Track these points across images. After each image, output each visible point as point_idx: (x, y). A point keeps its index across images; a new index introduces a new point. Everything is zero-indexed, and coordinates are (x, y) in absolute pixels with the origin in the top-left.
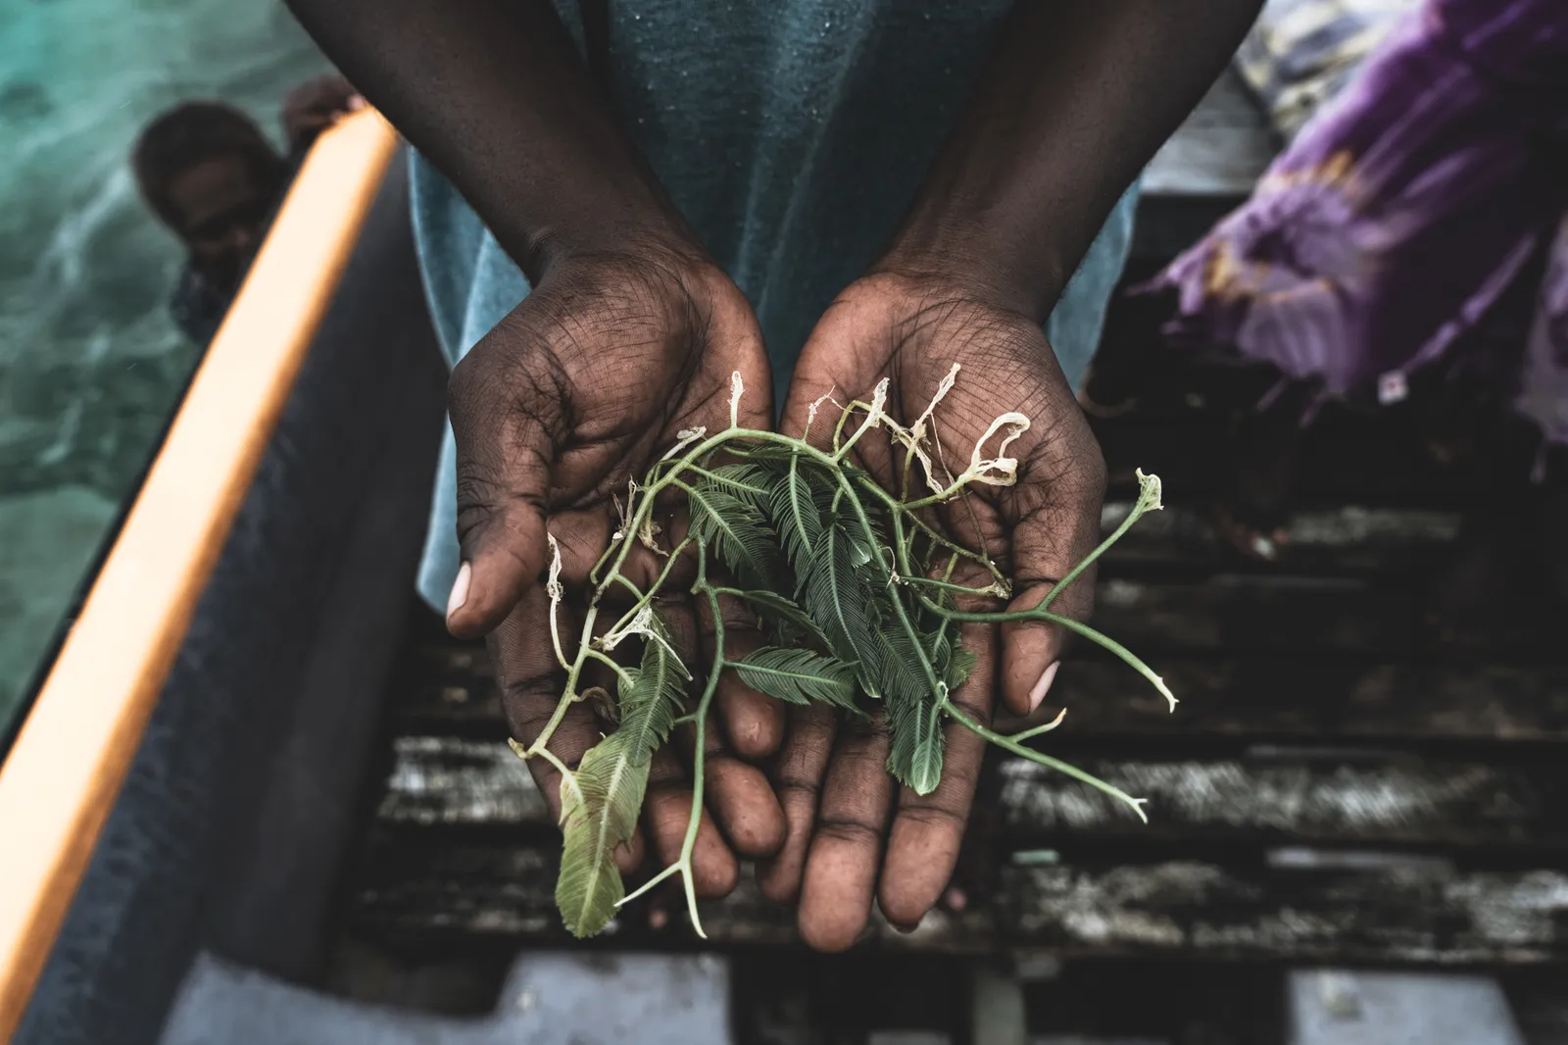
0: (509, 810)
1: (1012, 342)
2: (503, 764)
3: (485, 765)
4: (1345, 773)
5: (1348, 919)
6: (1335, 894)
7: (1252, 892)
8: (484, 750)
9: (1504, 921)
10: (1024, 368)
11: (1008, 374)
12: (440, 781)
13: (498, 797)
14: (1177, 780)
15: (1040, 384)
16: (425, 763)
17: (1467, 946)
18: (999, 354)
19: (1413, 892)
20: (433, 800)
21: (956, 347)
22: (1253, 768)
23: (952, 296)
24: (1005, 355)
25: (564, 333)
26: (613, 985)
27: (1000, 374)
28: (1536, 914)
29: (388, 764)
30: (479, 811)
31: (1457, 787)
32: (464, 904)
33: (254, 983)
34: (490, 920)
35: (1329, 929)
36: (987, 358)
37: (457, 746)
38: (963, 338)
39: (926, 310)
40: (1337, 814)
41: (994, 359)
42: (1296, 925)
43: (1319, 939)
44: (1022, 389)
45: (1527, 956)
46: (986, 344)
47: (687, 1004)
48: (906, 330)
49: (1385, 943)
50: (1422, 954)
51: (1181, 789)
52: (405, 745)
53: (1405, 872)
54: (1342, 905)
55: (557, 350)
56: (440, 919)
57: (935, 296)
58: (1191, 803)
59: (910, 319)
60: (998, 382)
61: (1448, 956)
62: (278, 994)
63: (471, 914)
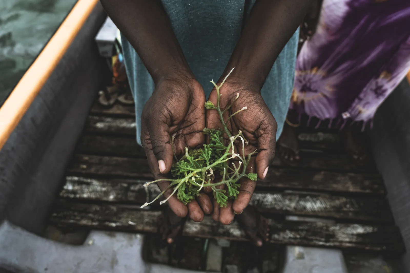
0: (93, 196)
1: (254, 99)
2: (93, 184)
3: (88, 184)
4: (308, 197)
5: (303, 234)
6: (300, 227)
7: (280, 226)
8: (89, 181)
9: (344, 236)
10: (258, 105)
11: (254, 107)
12: (77, 187)
13: (90, 192)
14: (264, 197)
15: (262, 108)
16: (74, 183)
17: (333, 242)
18: (252, 102)
19: (322, 228)
20: (74, 192)
21: (243, 101)
22: (284, 195)
23: (241, 88)
24: (253, 102)
25: (169, 104)
26: (114, 240)
27: (253, 107)
28: (353, 235)
29: (64, 182)
30: (85, 196)
31: (337, 202)
32: (78, 218)
33: (19, 230)
34: (84, 222)
35: (298, 236)
36: (250, 103)
37: (82, 179)
38: (244, 99)
39: (235, 92)
40: (305, 208)
41: (251, 103)
42: (289, 234)
43: (295, 238)
44: (258, 110)
45: (348, 245)
46: (249, 100)
47: (131, 246)
48: (231, 97)
49: (312, 240)
50: (321, 243)
51: (265, 200)
52: (69, 178)
53: (320, 223)
54: (302, 230)
55: (169, 108)
56: (72, 221)
57: (237, 88)
58: (267, 203)
59: (232, 94)
60: (252, 108)
61: (328, 244)
62: (25, 234)
63: (79, 220)
